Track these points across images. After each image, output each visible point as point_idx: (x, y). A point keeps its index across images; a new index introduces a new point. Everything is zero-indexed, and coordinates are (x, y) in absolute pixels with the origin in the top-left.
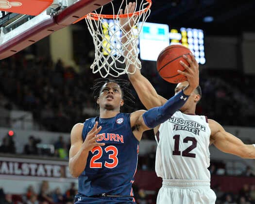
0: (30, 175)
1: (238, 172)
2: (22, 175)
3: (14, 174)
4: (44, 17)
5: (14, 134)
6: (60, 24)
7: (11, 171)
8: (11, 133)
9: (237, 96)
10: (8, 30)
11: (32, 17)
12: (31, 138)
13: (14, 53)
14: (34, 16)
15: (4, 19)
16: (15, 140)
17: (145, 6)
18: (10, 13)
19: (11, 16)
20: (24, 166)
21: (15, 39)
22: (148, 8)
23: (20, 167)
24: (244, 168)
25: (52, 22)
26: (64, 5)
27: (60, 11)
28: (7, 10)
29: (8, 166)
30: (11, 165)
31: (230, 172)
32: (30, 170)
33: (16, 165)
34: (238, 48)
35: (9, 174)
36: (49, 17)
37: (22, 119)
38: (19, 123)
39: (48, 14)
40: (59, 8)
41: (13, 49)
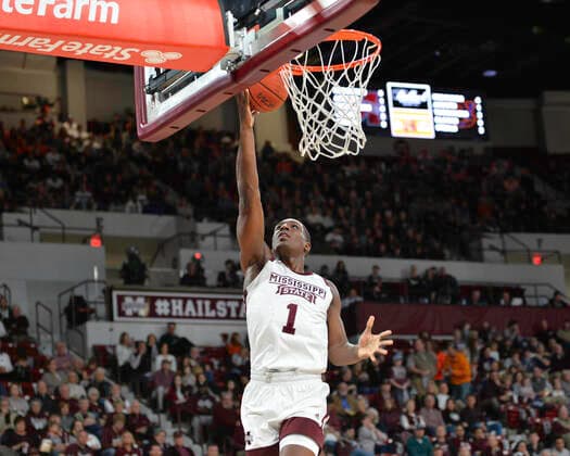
0: (228, 317)
1: (544, 301)
2: (217, 318)
3: (204, 318)
4: (217, 73)
5: (202, 257)
6: (241, 82)
7: (200, 314)
8: (198, 256)
9: (539, 187)
10: (166, 96)
11: (199, 75)
12: (229, 262)
13: (176, 130)
14: (203, 73)
15: (160, 79)
16: (203, 265)
17: (372, 51)
18: (167, 71)
19: (169, 75)
20: (220, 305)
21: (176, 109)
22: (377, 54)
23: (213, 307)
24: (551, 294)
25: (229, 80)
26: (246, 53)
27: (241, 63)
28: (162, 65)
29: (196, 306)
30: (199, 303)
31: (531, 302)
32: (229, 310)
33: (207, 303)
34: (537, 114)
35: (197, 317)
36: (224, 73)
37: (213, 234)
38: (209, 240)
39: (223, 68)
40: (239, 60)
41: (173, 124)
